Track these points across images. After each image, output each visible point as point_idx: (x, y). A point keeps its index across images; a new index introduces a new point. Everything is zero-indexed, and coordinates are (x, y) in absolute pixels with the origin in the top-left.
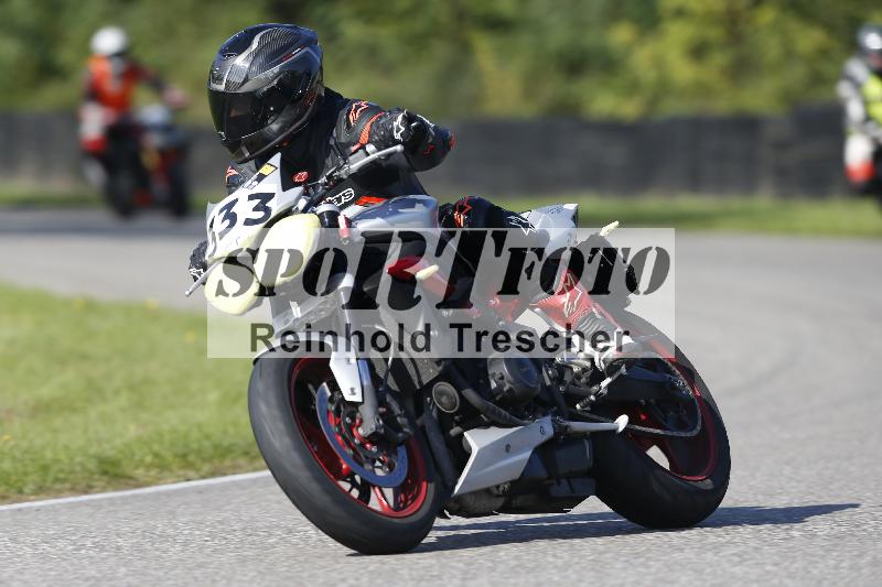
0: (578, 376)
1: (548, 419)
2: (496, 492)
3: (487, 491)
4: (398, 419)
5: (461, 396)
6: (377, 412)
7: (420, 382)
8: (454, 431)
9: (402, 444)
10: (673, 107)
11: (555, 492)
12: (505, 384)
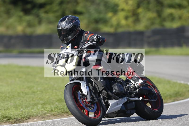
0: (132, 89)
1: (126, 98)
2: (115, 113)
3: (113, 113)
4: (95, 98)
5: (108, 93)
6: (90, 97)
7: (99, 90)
8: (106, 100)
9: (95, 103)
10: (120, 30)
11: (127, 112)
12: (117, 91)
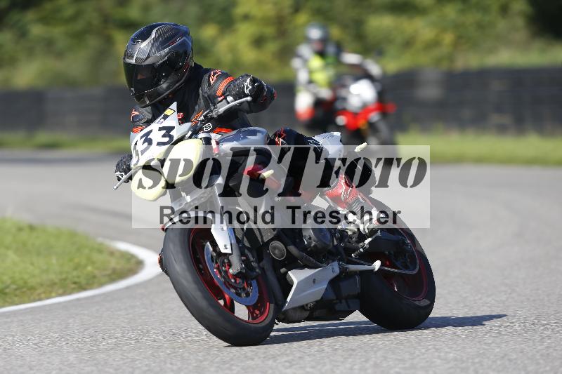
0: (351, 237)
1: (336, 263)
2: (306, 308)
4: (253, 263)
5: (287, 250)
6: (240, 260)
7: (263, 241)
8: (282, 271)
9: (254, 278)
11: (338, 307)
12: (311, 242)
